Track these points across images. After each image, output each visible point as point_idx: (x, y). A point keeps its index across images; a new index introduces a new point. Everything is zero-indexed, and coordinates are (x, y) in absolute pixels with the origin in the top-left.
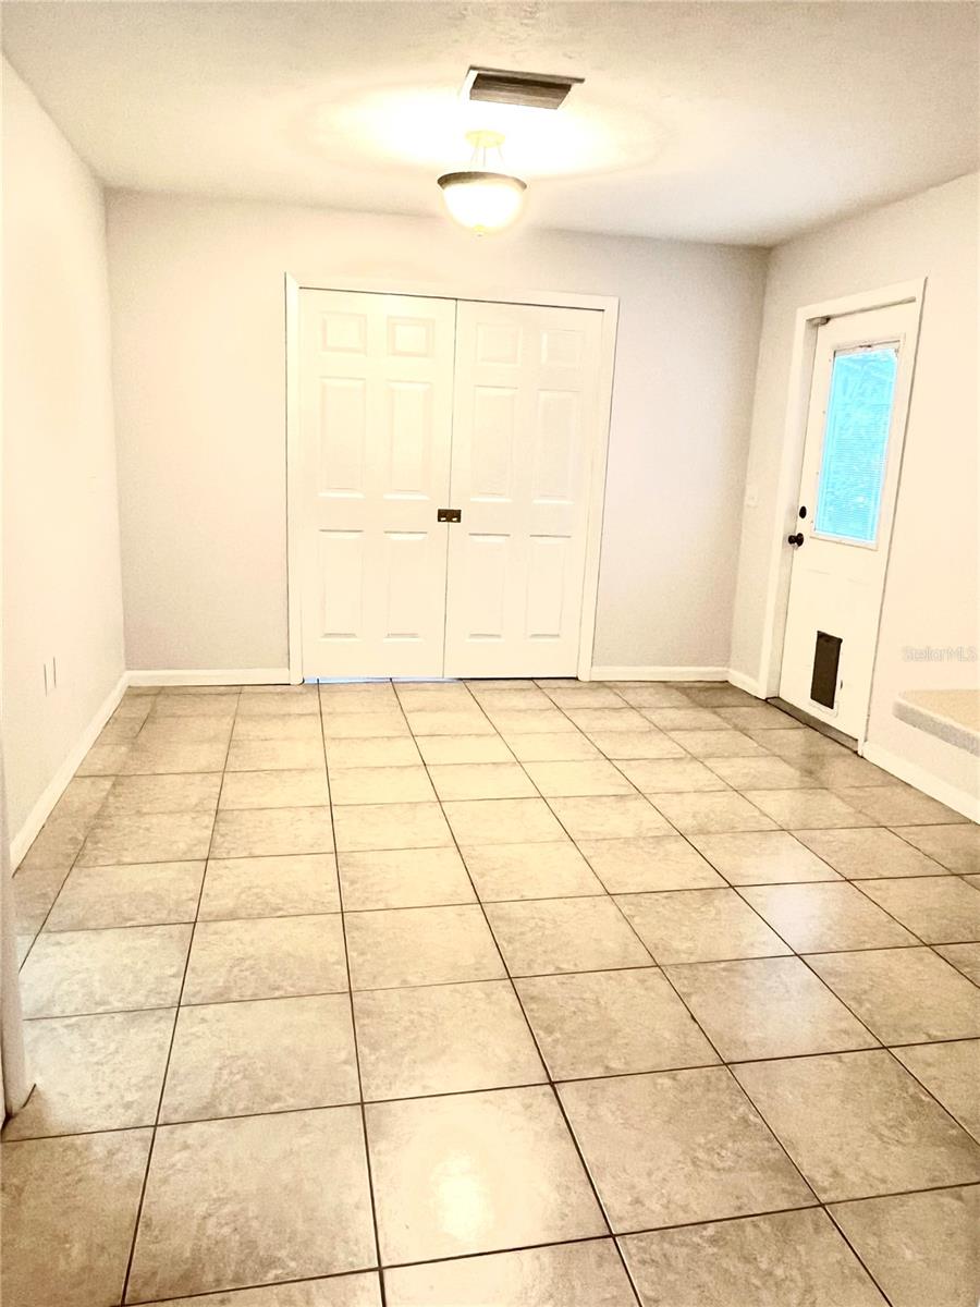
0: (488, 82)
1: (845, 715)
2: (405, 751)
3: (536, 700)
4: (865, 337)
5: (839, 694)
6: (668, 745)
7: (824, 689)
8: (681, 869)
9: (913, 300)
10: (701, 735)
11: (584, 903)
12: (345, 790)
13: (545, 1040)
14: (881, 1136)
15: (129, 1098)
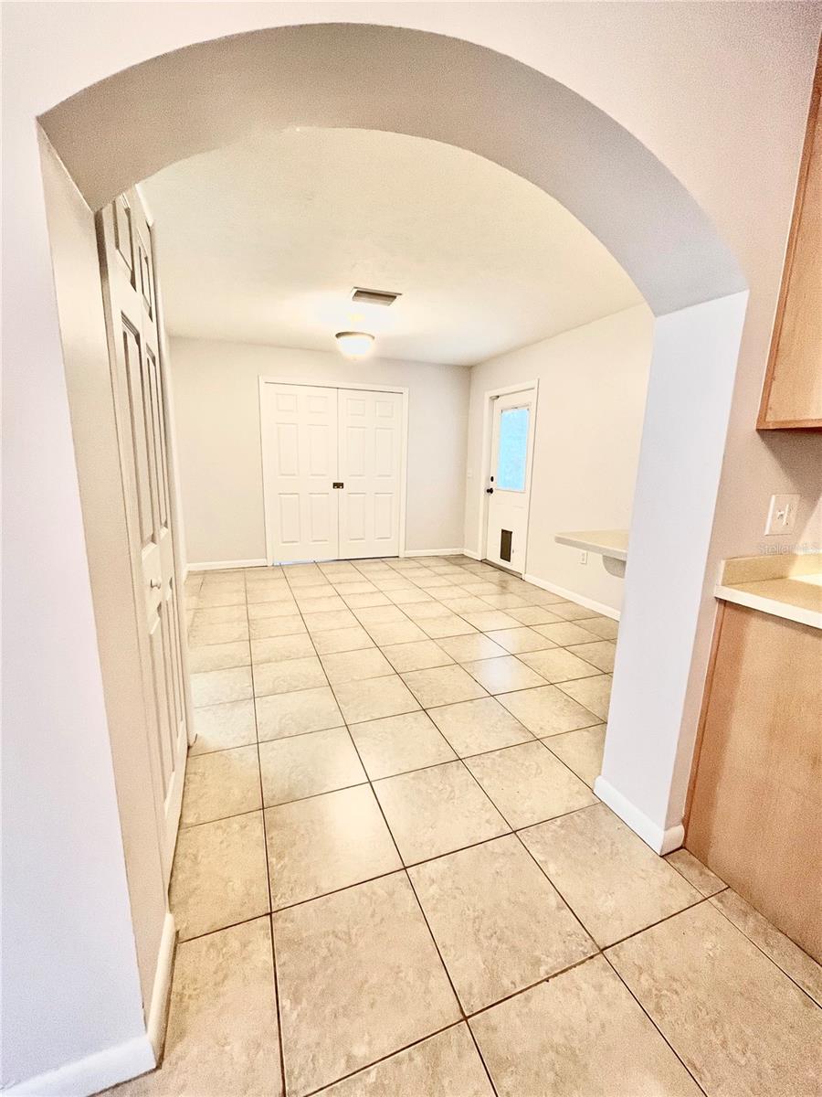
0: (361, 293)
1: (516, 563)
2: (329, 590)
3: (382, 566)
4: (515, 404)
5: (513, 556)
6: (444, 581)
7: (506, 553)
8: (460, 627)
9: (533, 389)
10: (456, 576)
11: (423, 643)
12: (305, 608)
13: (418, 695)
14: (556, 715)
15: (242, 734)
